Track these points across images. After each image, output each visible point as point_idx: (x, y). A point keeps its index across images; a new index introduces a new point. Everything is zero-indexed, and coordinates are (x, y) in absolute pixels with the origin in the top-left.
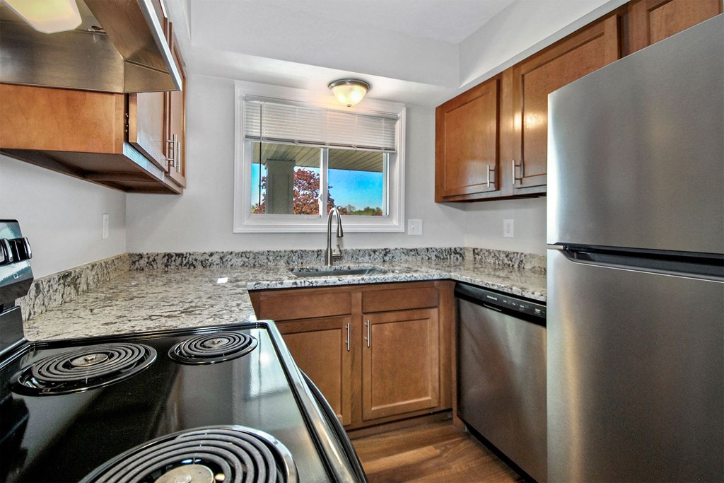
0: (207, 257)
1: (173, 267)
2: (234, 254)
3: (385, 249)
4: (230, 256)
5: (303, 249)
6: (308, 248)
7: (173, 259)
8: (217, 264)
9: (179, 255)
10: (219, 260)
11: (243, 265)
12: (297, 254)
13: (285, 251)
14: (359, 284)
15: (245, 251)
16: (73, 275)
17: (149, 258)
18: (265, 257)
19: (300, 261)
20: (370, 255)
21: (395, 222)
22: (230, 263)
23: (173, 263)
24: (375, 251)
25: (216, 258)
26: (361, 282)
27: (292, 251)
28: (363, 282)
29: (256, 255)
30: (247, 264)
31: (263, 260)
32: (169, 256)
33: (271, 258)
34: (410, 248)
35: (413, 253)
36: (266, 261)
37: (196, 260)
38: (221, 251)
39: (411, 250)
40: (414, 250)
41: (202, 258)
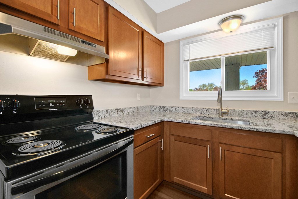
0: (171, 108)
1: (161, 111)
2: (179, 108)
3: (265, 111)
4: (178, 108)
5: (209, 108)
6: (212, 108)
7: (161, 108)
8: (174, 111)
9: (163, 107)
10: (175, 109)
11: (183, 113)
12: (206, 110)
13: (200, 108)
14: (214, 127)
15: (183, 107)
16: (121, 109)
17: (155, 107)
18: (191, 110)
19: (207, 113)
20: (252, 114)
21: (276, 95)
22: (178, 111)
23: (161, 109)
24: (256, 112)
25: (173, 109)
26: (216, 126)
27: (203, 108)
28: (217, 126)
29: (188, 109)
30: (184, 112)
31: (190, 111)
32: (160, 107)
33: (194, 111)
34: (289, 112)
35: (291, 115)
36: (192, 111)
37: (167, 109)
38: (175, 106)
39: (290, 113)
40: (293, 113)
41: (169, 108)
